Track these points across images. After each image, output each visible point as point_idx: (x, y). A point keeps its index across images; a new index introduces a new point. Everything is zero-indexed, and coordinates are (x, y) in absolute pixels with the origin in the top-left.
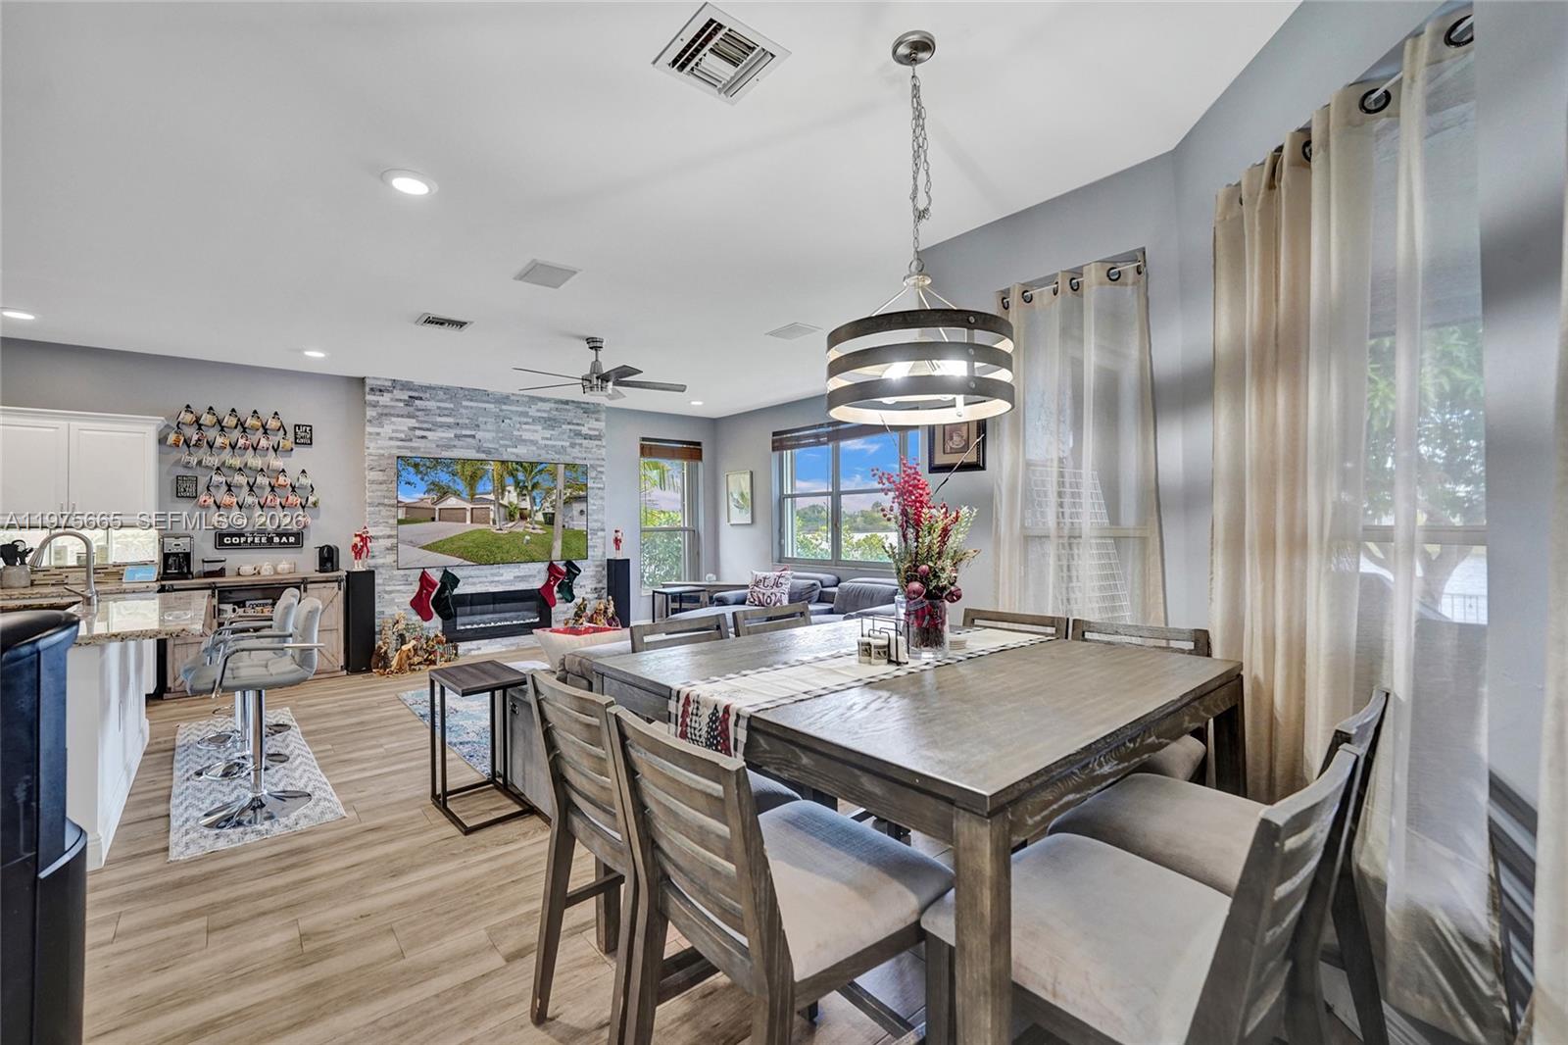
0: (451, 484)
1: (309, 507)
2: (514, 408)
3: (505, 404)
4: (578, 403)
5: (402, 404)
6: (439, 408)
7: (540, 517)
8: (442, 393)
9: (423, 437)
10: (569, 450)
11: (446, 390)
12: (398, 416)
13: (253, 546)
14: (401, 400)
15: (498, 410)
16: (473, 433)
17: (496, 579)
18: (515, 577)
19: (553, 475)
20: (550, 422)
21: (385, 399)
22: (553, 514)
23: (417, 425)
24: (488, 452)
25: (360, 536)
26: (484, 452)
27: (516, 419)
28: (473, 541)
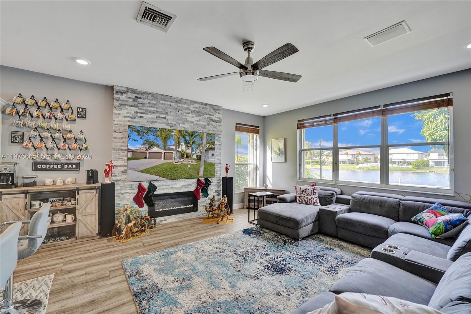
0: (155, 141)
1: (83, 150)
2: (183, 105)
3: (180, 103)
4: (212, 105)
5: (131, 100)
6: (149, 103)
7: (195, 157)
8: (151, 96)
9: (141, 117)
10: (207, 126)
11: (153, 95)
12: (129, 106)
13: (53, 169)
14: (131, 98)
15: (176, 106)
16: (165, 116)
17: (174, 186)
18: (182, 186)
19: (202, 138)
20: (199, 113)
21: (123, 97)
22: (201, 155)
23: (138, 111)
24: (171, 125)
25: (108, 165)
26: (169, 125)
27: (184, 111)
28: (164, 168)
